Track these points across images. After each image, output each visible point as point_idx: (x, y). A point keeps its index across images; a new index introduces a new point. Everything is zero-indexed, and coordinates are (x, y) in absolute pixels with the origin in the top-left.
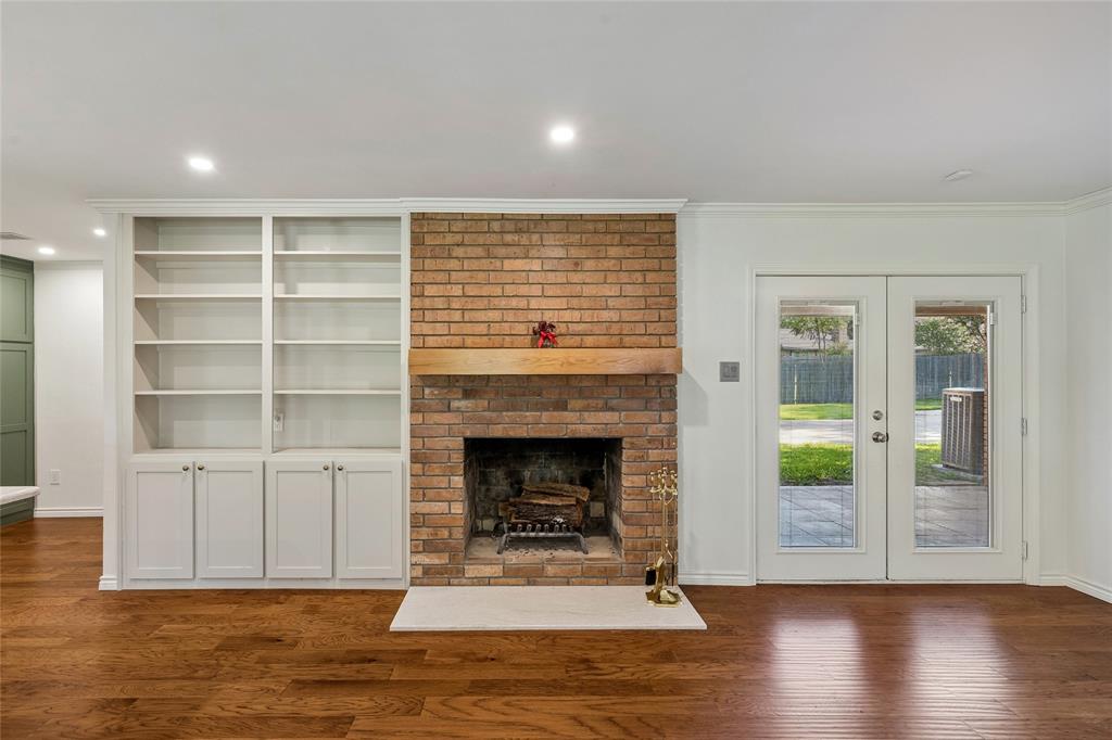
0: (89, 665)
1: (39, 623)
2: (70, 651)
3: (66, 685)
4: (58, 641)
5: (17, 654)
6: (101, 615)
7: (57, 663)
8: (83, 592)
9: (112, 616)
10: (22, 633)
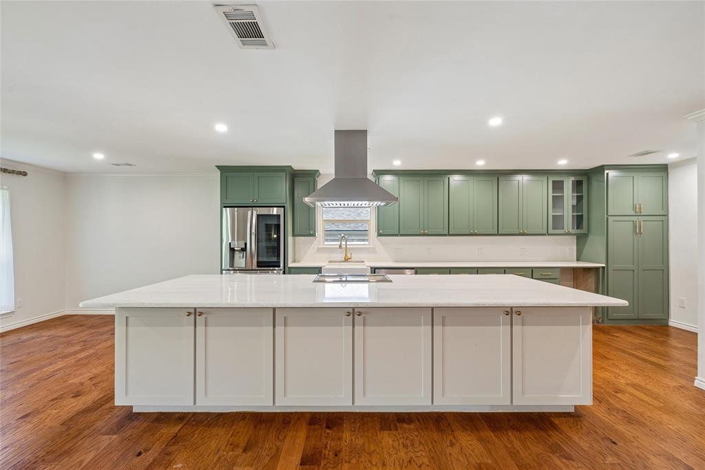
0: (669, 428)
1: (648, 387)
2: (661, 413)
3: (650, 430)
4: (656, 403)
5: (631, 397)
6: (690, 402)
7: (650, 414)
8: (683, 382)
9: (697, 406)
10: (638, 388)
